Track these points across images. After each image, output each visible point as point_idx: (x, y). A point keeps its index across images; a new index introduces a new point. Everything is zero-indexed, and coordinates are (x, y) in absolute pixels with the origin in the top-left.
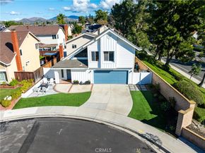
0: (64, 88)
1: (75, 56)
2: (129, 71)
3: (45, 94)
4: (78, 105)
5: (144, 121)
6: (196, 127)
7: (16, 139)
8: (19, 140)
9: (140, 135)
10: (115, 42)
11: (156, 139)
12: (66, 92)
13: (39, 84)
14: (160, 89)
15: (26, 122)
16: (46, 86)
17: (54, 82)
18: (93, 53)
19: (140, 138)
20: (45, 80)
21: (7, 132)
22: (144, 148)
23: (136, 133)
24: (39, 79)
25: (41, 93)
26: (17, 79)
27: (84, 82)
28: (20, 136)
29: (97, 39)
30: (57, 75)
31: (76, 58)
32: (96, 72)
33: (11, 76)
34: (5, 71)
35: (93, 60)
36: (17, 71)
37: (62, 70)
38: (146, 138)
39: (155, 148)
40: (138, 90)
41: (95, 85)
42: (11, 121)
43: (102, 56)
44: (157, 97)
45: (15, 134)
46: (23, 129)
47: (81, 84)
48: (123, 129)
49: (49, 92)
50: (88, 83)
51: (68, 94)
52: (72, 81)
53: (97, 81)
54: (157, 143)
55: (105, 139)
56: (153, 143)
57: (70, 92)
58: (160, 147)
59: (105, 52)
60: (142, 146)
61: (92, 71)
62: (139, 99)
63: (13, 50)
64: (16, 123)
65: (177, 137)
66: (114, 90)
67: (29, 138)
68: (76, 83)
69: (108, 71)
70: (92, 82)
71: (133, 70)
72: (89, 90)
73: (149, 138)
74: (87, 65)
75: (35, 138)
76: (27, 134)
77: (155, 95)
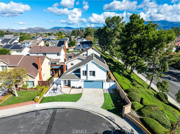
0: (66, 91)
1: (73, 72)
2: (104, 81)
3: (56, 95)
4: (75, 101)
5: (109, 110)
6: (132, 113)
7: (46, 119)
8: (48, 119)
9: (105, 117)
10: (96, 66)
11: (113, 119)
12: (68, 93)
13: (52, 88)
14: (119, 93)
15: (49, 110)
16: (56, 89)
17: (61, 87)
18: (83, 71)
19: (105, 118)
20: (55, 85)
21: (40, 115)
22: (106, 123)
23: (104, 116)
24: (51, 85)
25: (54, 94)
26: (39, 85)
27: (78, 87)
28: (47, 117)
29: (86, 64)
30: (62, 83)
31: (73, 73)
32: (85, 81)
33: (36, 84)
34: (33, 81)
35: (83, 75)
36: (39, 80)
37: (65, 80)
38: (108, 119)
39: (112, 123)
40: (108, 92)
41: (84, 89)
42: (40, 110)
43: (88, 73)
44: (117, 97)
45: (44, 116)
46: (48, 114)
47: (76, 88)
48: (98, 114)
49: (58, 93)
50: (80, 88)
51: (69, 95)
52: (71, 86)
53: (85, 87)
54: (113, 120)
55: (89, 119)
56: (111, 121)
57: (70, 94)
58: (114, 123)
59: (90, 71)
60: (106, 122)
61: (83, 81)
62: (108, 98)
63: (37, 68)
64: (43, 111)
65: (122, 118)
66: (95, 92)
67: (52, 118)
68: (73, 87)
69: (92, 81)
70: (83, 87)
71: (105, 81)
72: (80, 92)
73: (110, 118)
74: (80, 78)
75: (55, 118)
76: (51, 117)
77: (117, 96)
